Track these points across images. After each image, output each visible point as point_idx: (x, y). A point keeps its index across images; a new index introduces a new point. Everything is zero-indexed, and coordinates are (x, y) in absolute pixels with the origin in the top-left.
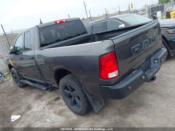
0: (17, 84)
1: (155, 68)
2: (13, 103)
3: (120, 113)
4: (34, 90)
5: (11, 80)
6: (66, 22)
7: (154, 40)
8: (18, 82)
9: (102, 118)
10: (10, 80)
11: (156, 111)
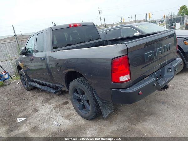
0: (24, 87)
1: (169, 76)
2: (19, 105)
3: (129, 120)
4: (41, 93)
5: (19, 83)
6: (80, 26)
7: (168, 48)
8: (25, 85)
9: (111, 124)
10: (17, 83)
11: (167, 120)
